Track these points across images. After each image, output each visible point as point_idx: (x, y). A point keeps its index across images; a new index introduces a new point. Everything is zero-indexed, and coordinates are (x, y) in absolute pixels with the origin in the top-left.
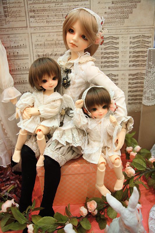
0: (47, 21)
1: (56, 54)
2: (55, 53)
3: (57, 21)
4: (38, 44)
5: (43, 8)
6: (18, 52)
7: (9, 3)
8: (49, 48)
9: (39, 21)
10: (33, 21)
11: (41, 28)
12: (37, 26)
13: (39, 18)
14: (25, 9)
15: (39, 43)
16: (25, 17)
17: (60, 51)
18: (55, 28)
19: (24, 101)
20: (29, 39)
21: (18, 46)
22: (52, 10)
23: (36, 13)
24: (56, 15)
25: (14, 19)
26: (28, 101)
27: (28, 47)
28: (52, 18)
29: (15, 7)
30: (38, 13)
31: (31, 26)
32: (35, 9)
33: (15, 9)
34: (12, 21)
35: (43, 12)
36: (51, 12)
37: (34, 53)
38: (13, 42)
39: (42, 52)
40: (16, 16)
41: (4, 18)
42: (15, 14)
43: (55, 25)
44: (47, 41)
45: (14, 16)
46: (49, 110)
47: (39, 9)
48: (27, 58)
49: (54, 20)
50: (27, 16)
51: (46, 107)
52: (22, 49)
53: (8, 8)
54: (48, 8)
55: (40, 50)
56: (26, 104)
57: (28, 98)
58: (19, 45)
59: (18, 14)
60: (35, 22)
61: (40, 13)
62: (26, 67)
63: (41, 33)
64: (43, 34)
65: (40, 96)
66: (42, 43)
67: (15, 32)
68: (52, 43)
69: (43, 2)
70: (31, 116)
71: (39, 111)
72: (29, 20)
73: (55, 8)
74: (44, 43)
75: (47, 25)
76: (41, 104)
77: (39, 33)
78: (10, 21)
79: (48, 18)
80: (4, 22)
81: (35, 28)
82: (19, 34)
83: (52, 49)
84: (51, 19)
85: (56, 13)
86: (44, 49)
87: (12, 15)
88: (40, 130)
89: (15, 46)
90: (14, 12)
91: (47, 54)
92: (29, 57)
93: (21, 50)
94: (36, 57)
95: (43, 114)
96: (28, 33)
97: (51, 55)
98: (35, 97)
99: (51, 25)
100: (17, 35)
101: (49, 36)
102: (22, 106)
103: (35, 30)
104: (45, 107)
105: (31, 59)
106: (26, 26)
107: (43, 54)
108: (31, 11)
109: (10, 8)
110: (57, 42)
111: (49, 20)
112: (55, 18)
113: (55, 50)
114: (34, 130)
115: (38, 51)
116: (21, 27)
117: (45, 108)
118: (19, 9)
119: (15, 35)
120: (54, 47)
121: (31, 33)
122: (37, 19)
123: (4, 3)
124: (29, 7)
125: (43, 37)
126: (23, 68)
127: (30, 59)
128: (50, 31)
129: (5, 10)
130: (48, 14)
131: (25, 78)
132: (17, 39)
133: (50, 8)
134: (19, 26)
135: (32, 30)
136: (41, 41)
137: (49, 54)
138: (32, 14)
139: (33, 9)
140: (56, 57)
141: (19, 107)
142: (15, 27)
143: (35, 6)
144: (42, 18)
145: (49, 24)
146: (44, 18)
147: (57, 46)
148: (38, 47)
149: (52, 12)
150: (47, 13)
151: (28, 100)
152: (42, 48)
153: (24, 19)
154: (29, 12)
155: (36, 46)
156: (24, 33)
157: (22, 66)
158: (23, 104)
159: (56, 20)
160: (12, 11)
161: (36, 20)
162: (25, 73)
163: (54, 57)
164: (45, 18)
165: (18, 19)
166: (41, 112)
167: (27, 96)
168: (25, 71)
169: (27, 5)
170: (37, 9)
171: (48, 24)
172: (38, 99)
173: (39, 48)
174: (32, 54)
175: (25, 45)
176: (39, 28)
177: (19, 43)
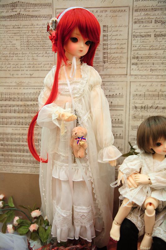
0: (151, 69)
1: (158, 107)
2: (156, 106)
3: (163, 70)
4: (137, 95)
5: (149, 55)
6: (112, 102)
7: (110, 49)
8: (150, 99)
9: (142, 69)
10: (134, 69)
11: (143, 76)
12: (138, 74)
13: (142, 66)
14: (128, 56)
15: (139, 93)
16: (126, 64)
17: (162, 104)
18: (159, 78)
19: (131, 165)
20: (127, 88)
21: (113, 95)
22: (159, 57)
23: (140, 60)
24: (162, 63)
25: (113, 65)
26: (136, 166)
27: (124, 97)
28: (158, 66)
29: (117, 53)
30: (142, 60)
31: (131, 74)
32: (138, 56)
33: (116, 55)
34: (110, 67)
35: (148, 60)
36: (157, 60)
37: (130, 104)
38: (108, 90)
39: (140, 104)
40: (116, 62)
41: (102, 64)
42: (115, 60)
43: (161, 74)
44: (149, 91)
45: (113, 62)
46: (162, 180)
47: (143, 55)
48: (122, 109)
49: (160, 68)
50: (129, 63)
51: (158, 175)
52: (118, 99)
53: (109, 53)
54: (155, 55)
55: (139, 101)
56: (133, 170)
57: (135, 162)
58: (115, 94)
59: (118, 60)
60: (137, 69)
61: (144, 60)
62: (119, 119)
63: (142, 82)
64: (145, 84)
65: (149, 160)
66: (142, 93)
67: (113, 79)
68: (154, 94)
69: (149, 48)
70: (139, 184)
71: (149, 179)
72: (130, 67)
73: (163, 55)
74: (144, 93)
75: (150, 73)
76: (150, 170)
77: (140, 82)
78: (108, 67)
79: (153, 66)
80: (101, 68)
81: (137, 76)
82: (117, 82)
83: (153, 101)
84: (156, 67)
85: (164, 60)
86: (143, 100)
87: (112, 61)
88: (150, 204)
89: (110, 95)
90: (115, 58)
91: (147, 106)
92: (124, 109)
93: (116, 100)
94: (132, 108)
95: (154, 183)
96: (127, 82)
97: (150, 107)
98: (143, 161)
99: (156, 74)
100: (114, 83)
101: (151, 85)
102: (127, 171)
103: (135, 78)
104: (156, 175)
105: (126, 110)
106: (126, 73)
107: (141, 106)
108: (134, 58)
109: (110, 53)
110: (160, 93)
111: (153, 68)
112: (162, 66)
113: (157, 102)
114: (143, 203)
115: (136, 102)
116: (120, 75)
117: (157, 177)
118: (121, 55)
119: (112, 83)
120: (156, 99)
121: (130, 82)
122: (140, 66)
123: (105, 49)
124: (132, 53)
125: (144, 87)
126: (116, 120)
127: (124, 111)
128: (153, 81)
129: (104, 55)
130: (154, 62)
131: (116, 132)
132: (113, 87)
133: (157, 55)
134: (117, 74)
135: (132, 79)
136: (140, 91)
137: (148, 106)
138: (135, 61)
139: (137, 56)
140: (156, 110)
141: (124, 172)
142: (112, 74)
143: (140, 52)
144: (145, 66)
145: (154, 72)
146: (147, 66)
147: (159, 97)
148: (136, 98)
149: (159, 60)
150: (152, 60)
151: (136, 164)
152: (141, 99)
153: (125, 65)
154: (132, 58)
155: (134, 96)
156: (122, 82)
157: (115, 118)
158: (129, 169)
159: (163, 68)
160: (112, 57)
161: (138, 68)
162: (116, 126)
163: (154, 110)
164: (149, 66)
165: (118, 65)
166: (152, 182)
167: (135, 159)
168: (117, 124)
169: (131, 51)
170: (142, 55)
171: (152, 72)
172: (147, 164)
173: (138, 99)
174: (128, 105)
175: (121, 94)
176: (141, 76)
177: (114, 92)
